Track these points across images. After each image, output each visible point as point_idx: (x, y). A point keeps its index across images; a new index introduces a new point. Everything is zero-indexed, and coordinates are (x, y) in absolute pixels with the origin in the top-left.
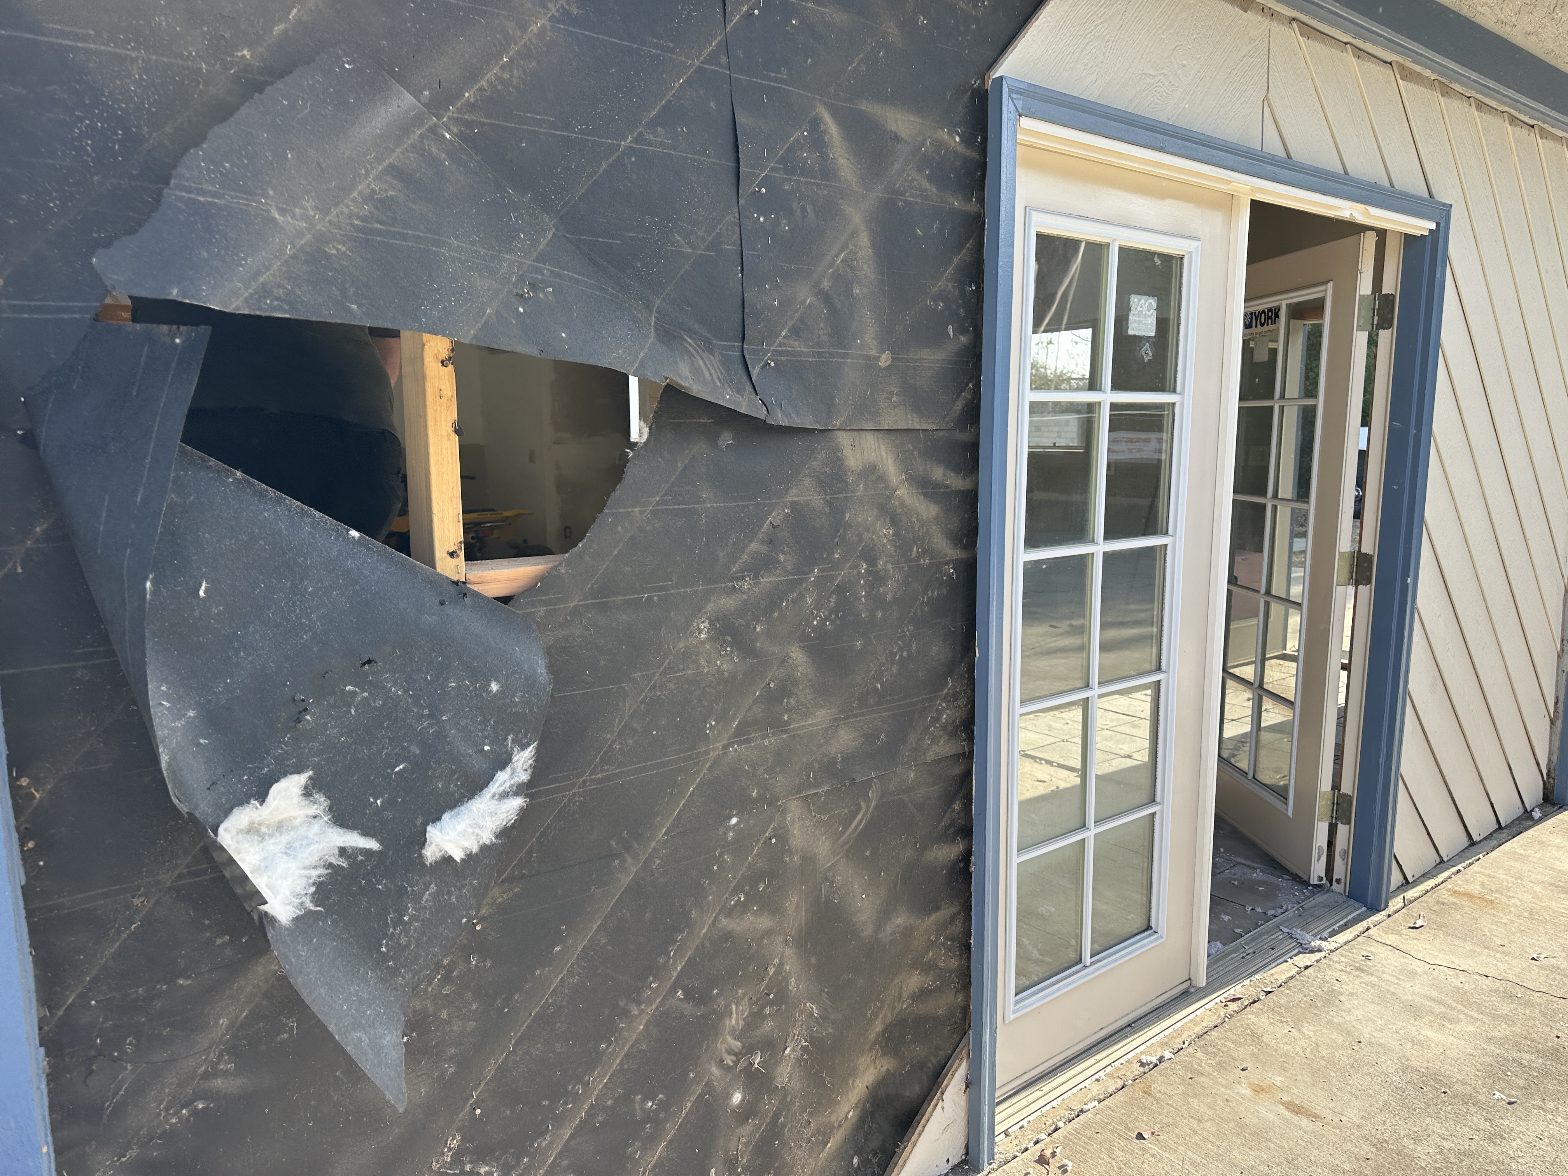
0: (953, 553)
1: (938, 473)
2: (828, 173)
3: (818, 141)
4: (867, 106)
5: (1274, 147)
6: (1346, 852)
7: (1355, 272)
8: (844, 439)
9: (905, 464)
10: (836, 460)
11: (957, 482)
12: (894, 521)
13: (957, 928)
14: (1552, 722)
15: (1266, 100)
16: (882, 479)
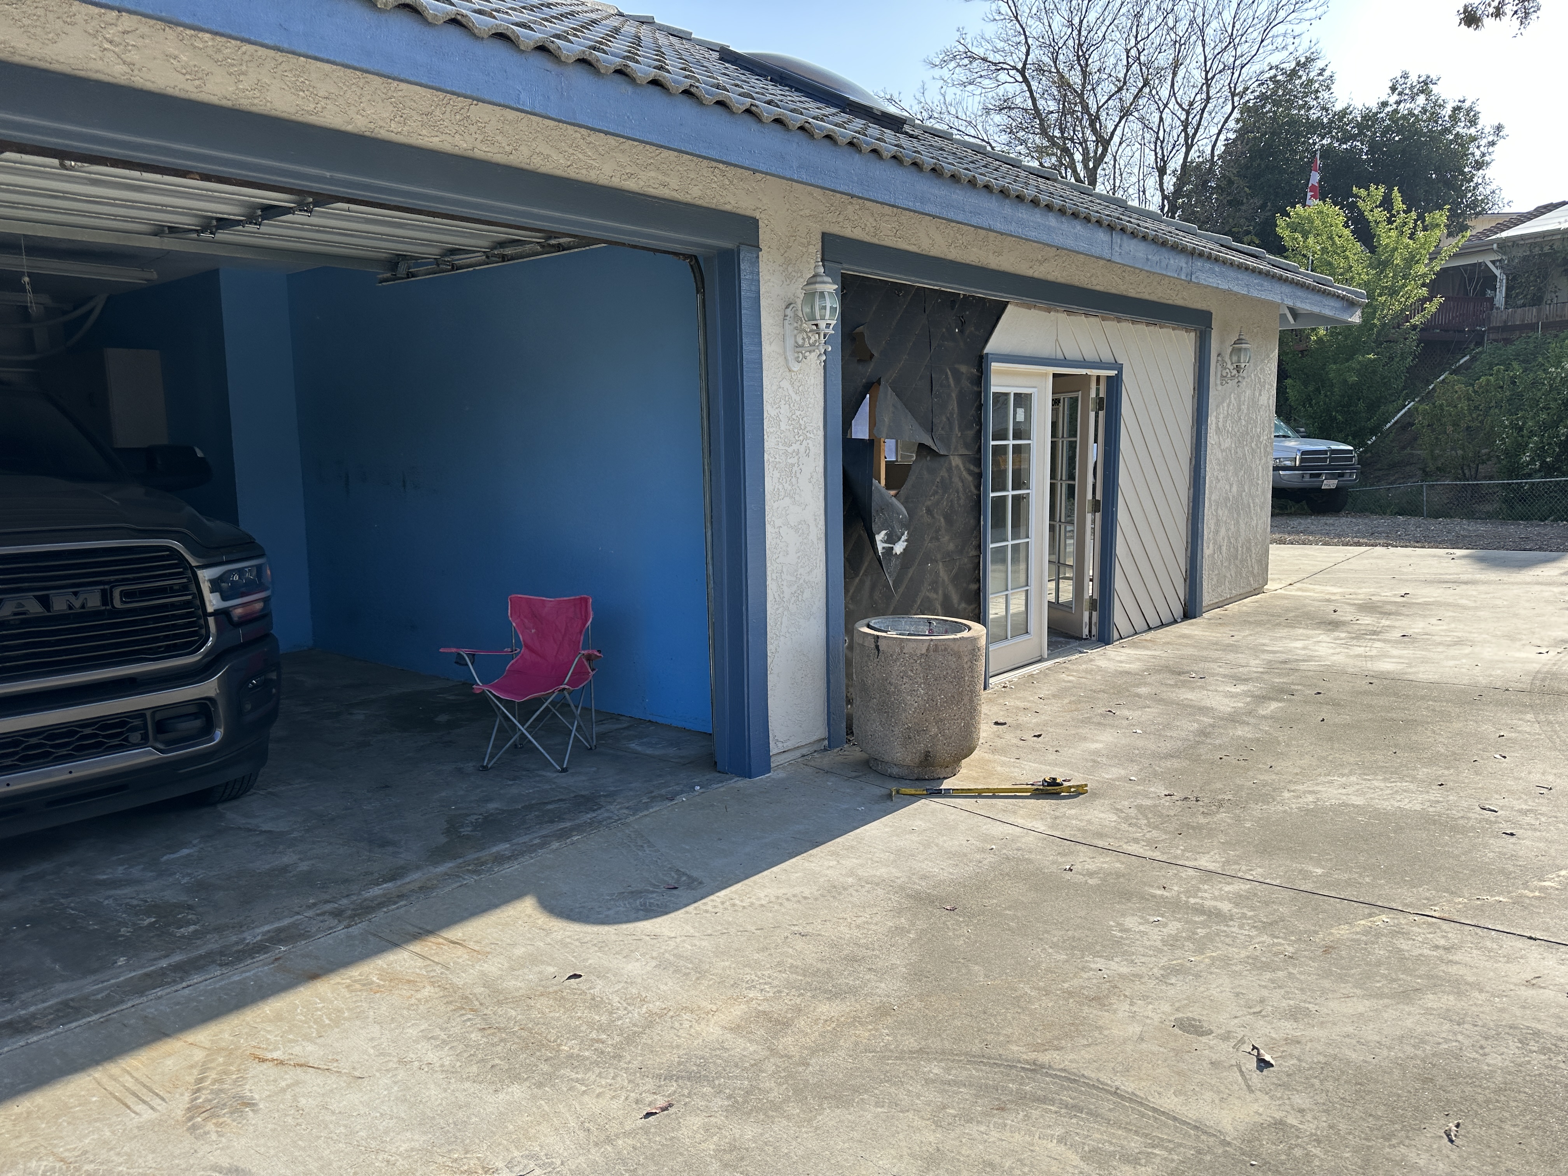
0: (975, 492)
1: (972, 467)
2: (949, 386)
3: (947, 378)
4: (957, 366)
5: (1060, 356)
6: (1096, 623)
7: (1089, 389)
8: (952, 457)
9: (964, 464)
10: (950, 464)
11: (976, 470)
12: (962, 482)
13: (977, 611)
14: (1185, 580)
15: (1057, 340)
16: (960, 469)
